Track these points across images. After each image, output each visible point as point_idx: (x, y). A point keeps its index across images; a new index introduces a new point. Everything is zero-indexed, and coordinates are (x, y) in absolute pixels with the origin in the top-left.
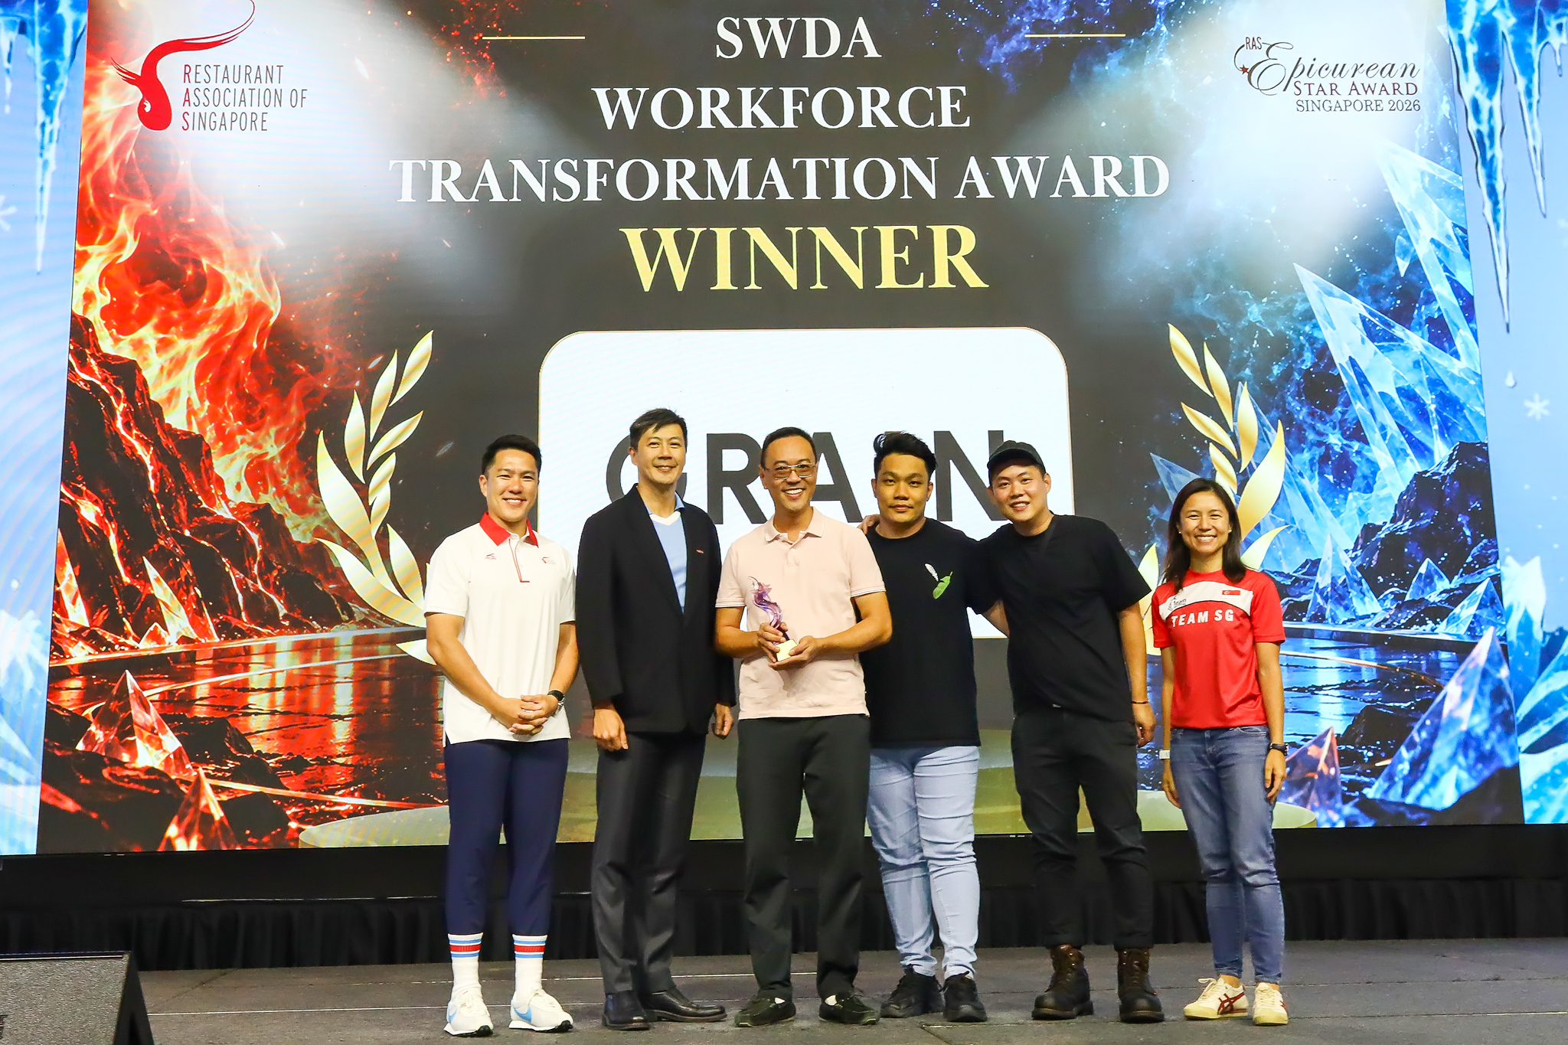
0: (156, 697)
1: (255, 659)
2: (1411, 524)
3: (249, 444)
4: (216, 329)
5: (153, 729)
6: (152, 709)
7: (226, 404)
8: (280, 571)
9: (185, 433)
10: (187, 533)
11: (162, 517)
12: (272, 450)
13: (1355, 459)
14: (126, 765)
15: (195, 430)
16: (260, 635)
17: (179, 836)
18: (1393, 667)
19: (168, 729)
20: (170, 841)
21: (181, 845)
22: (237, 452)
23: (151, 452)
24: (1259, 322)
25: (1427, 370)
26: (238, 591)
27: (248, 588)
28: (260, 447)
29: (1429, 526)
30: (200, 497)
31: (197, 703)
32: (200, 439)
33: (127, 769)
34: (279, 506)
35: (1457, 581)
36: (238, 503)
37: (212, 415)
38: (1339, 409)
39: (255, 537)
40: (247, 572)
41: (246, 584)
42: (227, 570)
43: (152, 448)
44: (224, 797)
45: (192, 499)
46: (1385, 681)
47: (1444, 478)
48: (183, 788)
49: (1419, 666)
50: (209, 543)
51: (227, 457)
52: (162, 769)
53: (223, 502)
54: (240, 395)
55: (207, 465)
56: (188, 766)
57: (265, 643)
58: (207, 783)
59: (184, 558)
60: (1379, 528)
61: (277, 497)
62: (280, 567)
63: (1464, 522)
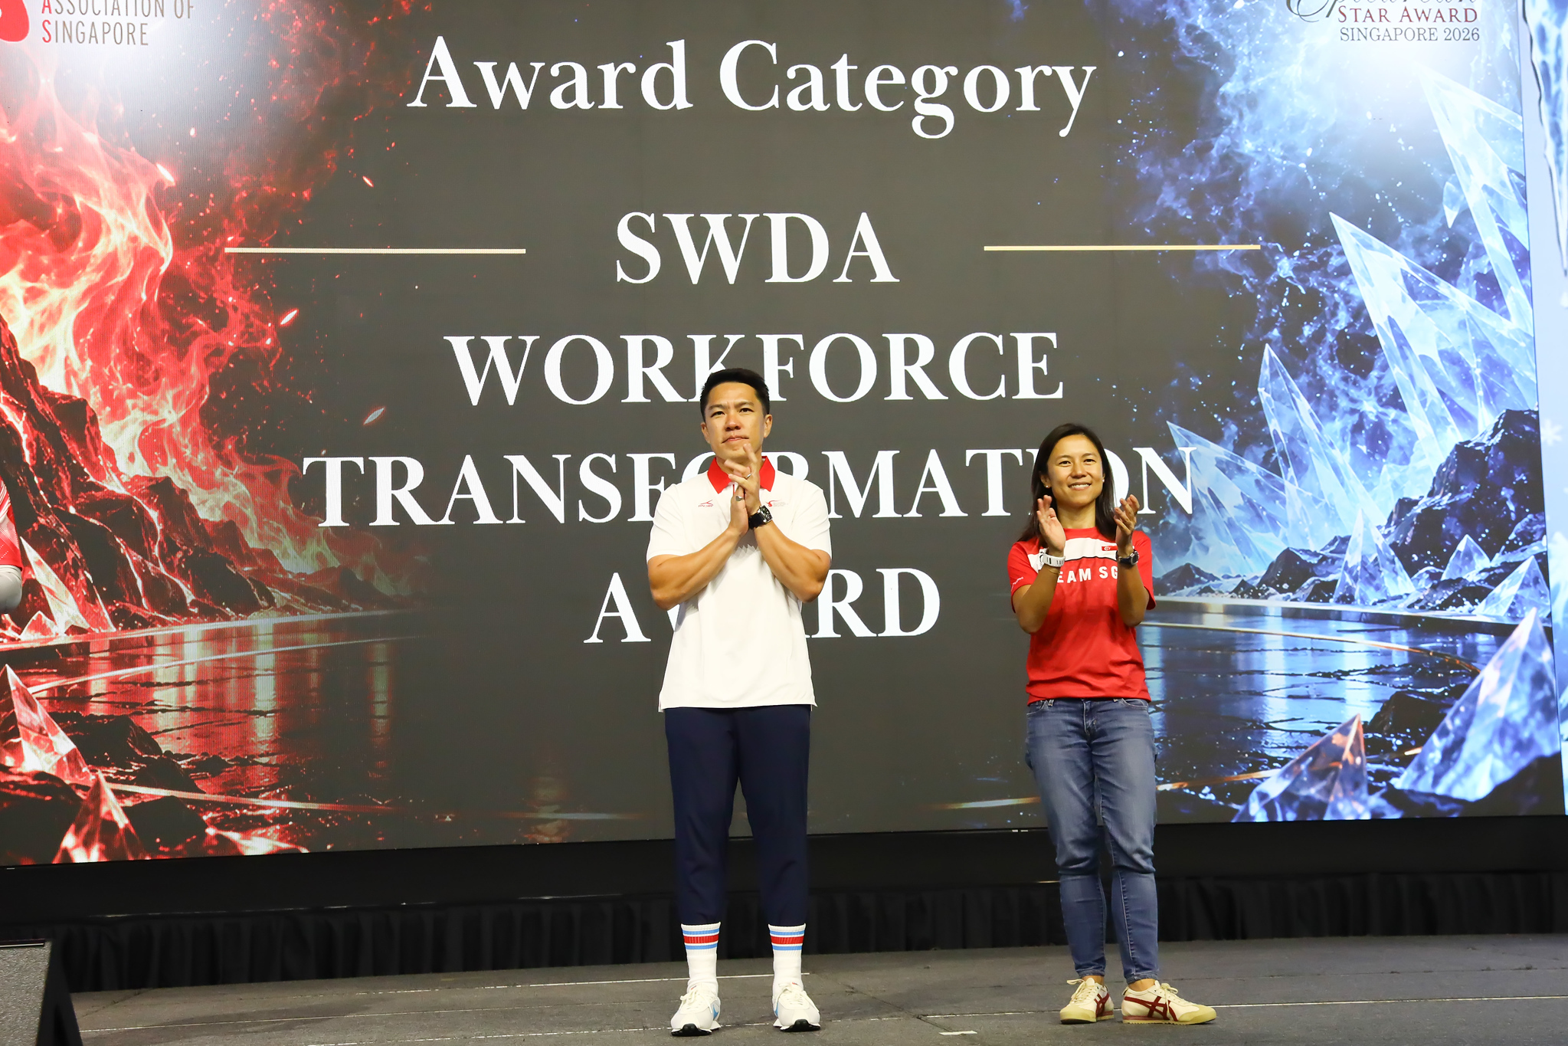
0: (44, 694)
1: (160, 650)
2: (1451, 498)
3: (143, 410)
4: (96, 278)
5: (41, 730)
6: (39, 707)
7: (112, 363)
8: (185, 552)
9: (64, 397)
10: (72, 510)
11: (42, 493)
12: (170, 416)
13: (1391, 428)
14: (11, 770)
15: (77, 394)
16: (164, 623)
17: (76, 847)
18: (1427, 651)
19: (59, 729)
20: (66, 852)
21: (79, 857)
22: (128, 418)
23: (23, 419)
24: (1291, 278)
25: (1473, 331)
26: (136, 575)
27: (148, 571)
28: (156, 413)
29: (1470, 501)
30: (86, 470)
31: (93, 699)
32: (83, 403)
33: (11, 774)
34: (181, 480)
35: (1499, 559)
36: (132, 476)
37: (96, 376)
38: (1374, 374)
39: (154, 514)
40: (146, 554)
41: (146, 567)
42: (122, 551)
43: (24, 414)
44: (129, 803)
45: (77, 472)
46: (1418, 666)
47: (1488, 449)
48: (80, 794)
49: (1454, 650)
50: (99, 520)
51: (117, 424)
52: (53, 773)
53: (114, 475)
54: (128, 353)
55: (93, 434)
56: (85, 769)
57: (172, 632)
58: (107, 788)
59: (71, 539)
60: (1416, 503)
61: (178, 470)
62: (184, 548)
63: (1508, 496)
